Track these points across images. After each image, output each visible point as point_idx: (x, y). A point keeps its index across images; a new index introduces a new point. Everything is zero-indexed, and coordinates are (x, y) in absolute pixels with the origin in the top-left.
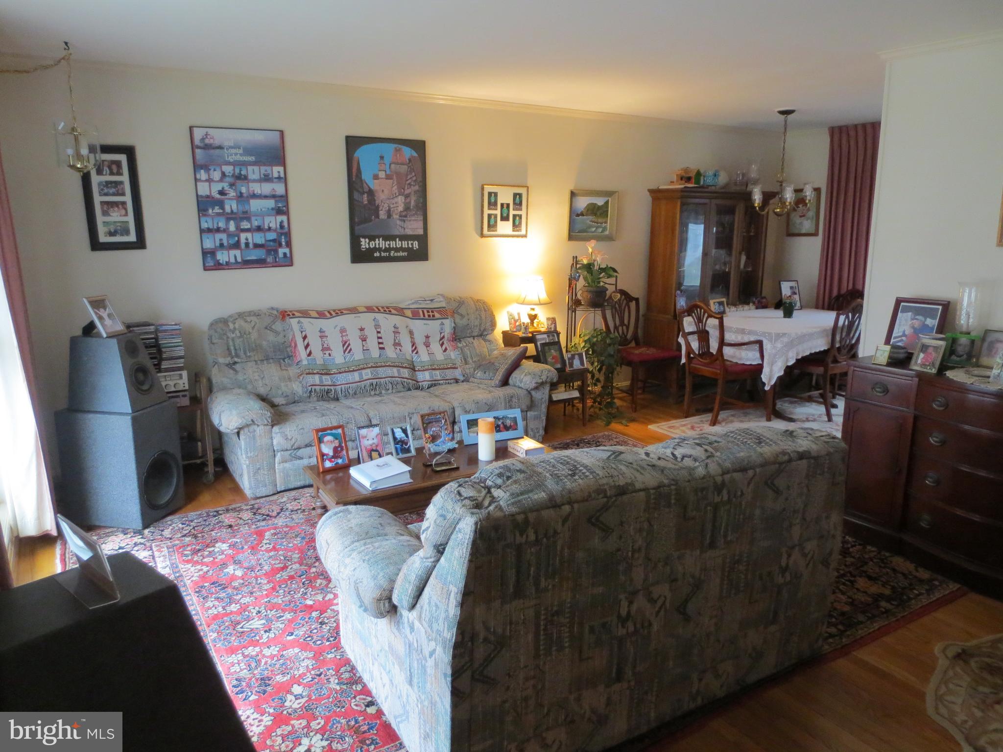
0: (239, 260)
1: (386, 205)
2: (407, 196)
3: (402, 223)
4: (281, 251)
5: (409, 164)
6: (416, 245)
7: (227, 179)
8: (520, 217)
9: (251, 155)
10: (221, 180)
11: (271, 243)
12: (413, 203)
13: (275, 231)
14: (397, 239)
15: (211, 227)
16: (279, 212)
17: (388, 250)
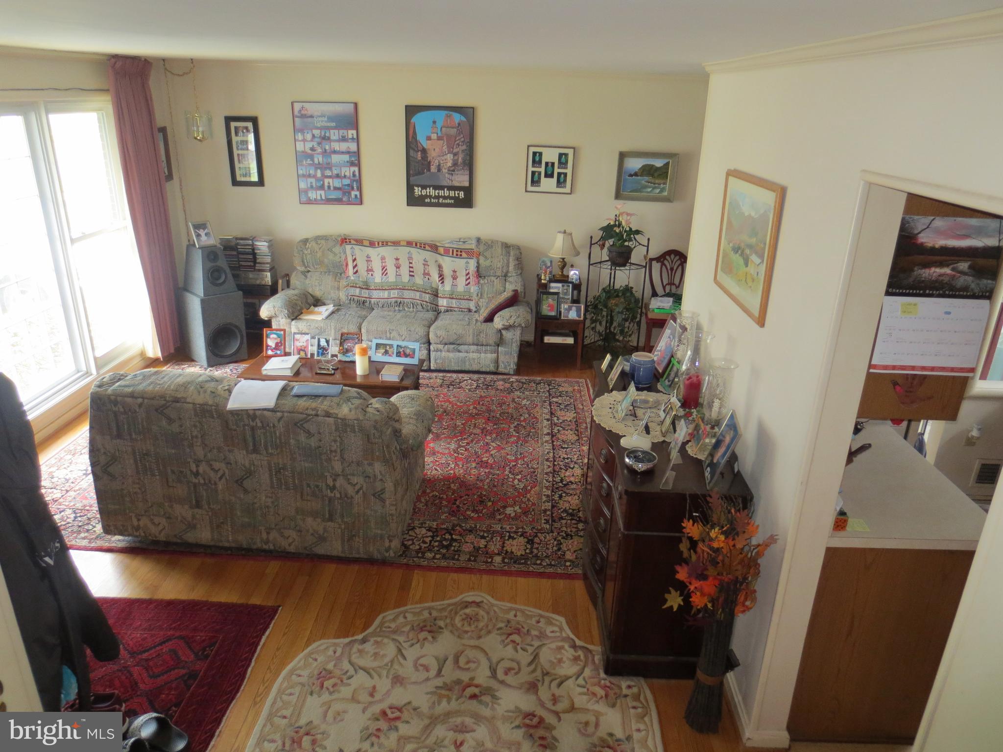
0: (324, 198)
1: (437, 161)
2: (455, 154)
3: (450, 177)
4: (353, 193)
5: (458, 127)
6: (462, 194)
7: (317, 140)
8: (565, 174)
9: (333, 122)
10: (312, 141)
11: (346, 187)
12: (460, 160)
13: (349, 178)
14: (446, 189)
15: (305, 173)
16: (352, 164)
17: (438, 197)
